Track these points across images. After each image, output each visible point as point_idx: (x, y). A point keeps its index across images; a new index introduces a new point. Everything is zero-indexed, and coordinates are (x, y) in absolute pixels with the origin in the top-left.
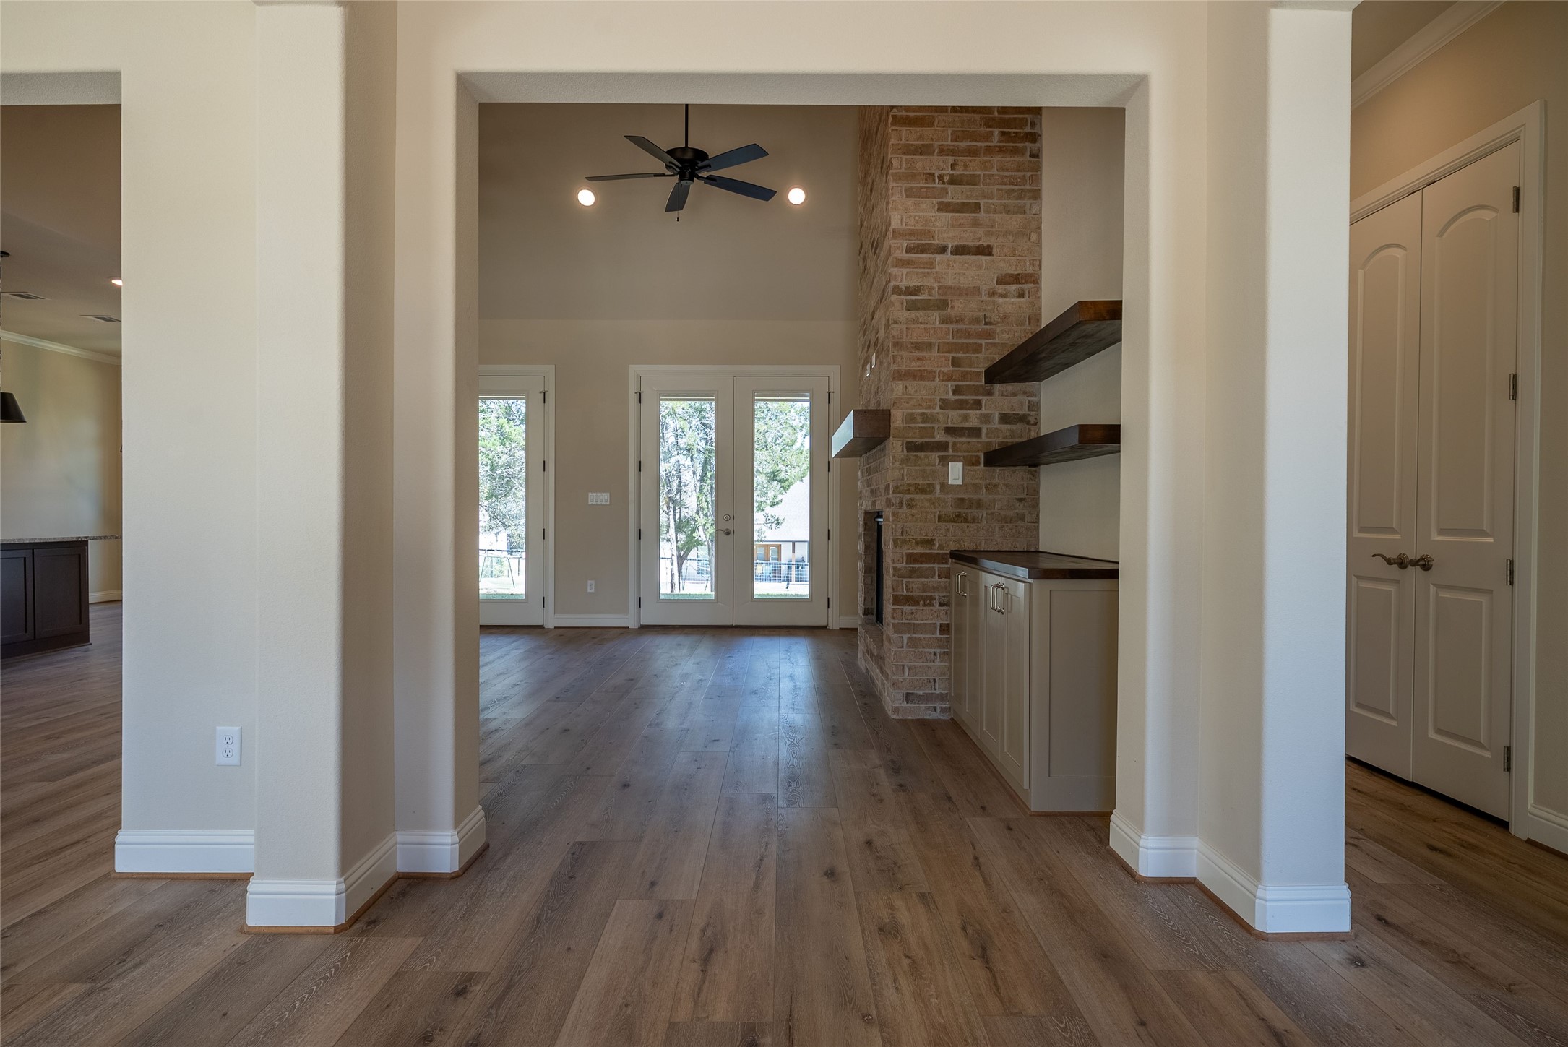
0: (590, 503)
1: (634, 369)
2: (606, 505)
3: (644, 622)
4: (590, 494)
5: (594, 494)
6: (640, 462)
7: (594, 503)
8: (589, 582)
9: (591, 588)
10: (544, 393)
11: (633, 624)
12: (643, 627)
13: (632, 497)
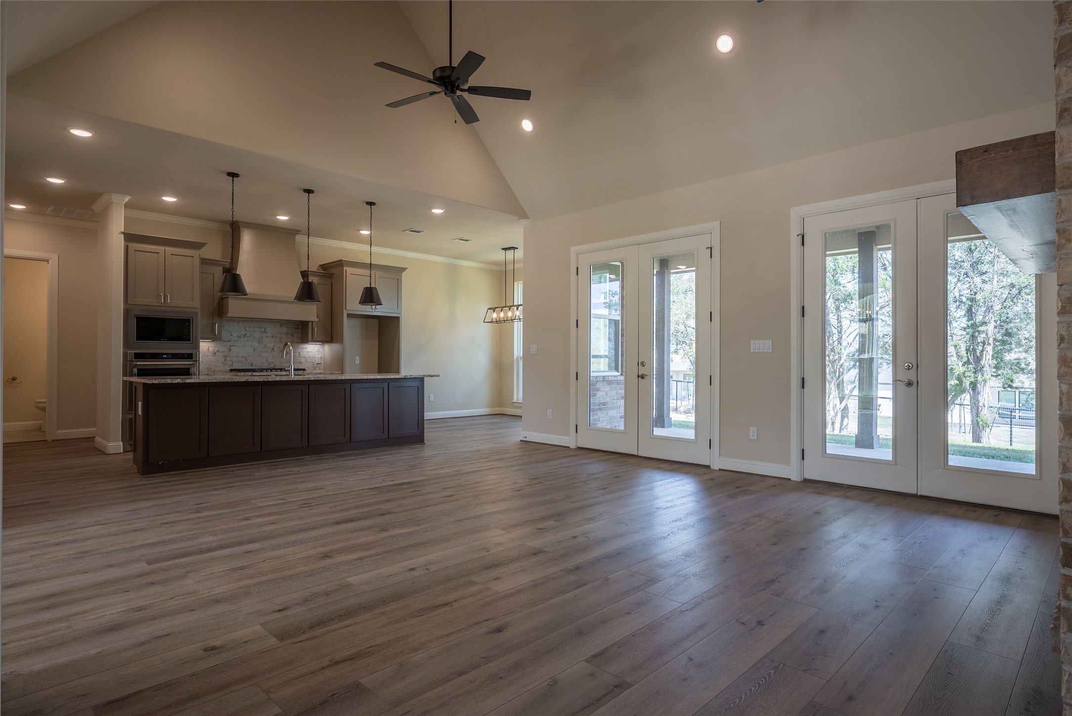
0: (752, 351)
1: (796, 212)
2: (768, 353)
3: (809, 476)
4: (752, 342)
5: (757, 342)
6: (803, 307)
7: (756, 351)
8: (751, 428)
9: (753, 433)
10: (711, 248)
11: (795, 477)
12: (806, 481)
13: (794, 344)
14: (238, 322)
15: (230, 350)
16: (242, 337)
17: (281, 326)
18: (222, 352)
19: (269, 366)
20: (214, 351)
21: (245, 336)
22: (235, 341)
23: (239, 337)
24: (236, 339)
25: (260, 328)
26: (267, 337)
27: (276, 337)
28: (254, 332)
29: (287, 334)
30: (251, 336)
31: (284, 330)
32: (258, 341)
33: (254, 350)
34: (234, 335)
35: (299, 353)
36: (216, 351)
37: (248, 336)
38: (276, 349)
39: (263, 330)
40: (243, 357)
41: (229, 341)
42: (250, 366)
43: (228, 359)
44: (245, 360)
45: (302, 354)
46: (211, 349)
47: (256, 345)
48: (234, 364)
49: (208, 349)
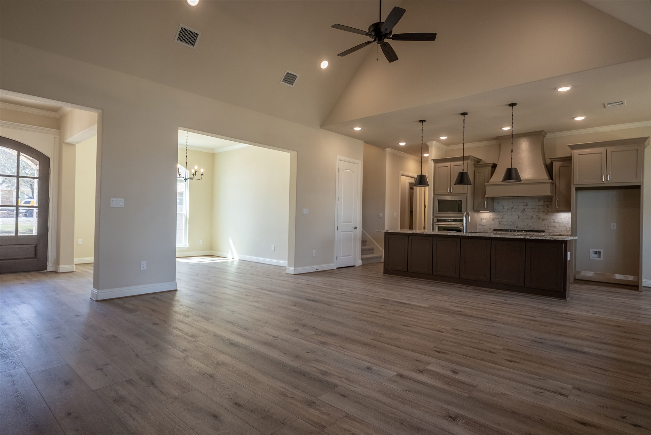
14: (508, 200)
15: (503, 217)
16: (511, 209)
17: (539, 200)
18: (498, 219)
19: (530, 228)
20: (493, 218)
21: (512, 208)
22: (506, 212)
23: (509, 209)
24: (507, 210)
25: (523, 202)
26: (528, 209)
27: (535, 209)
28: (519, 205)
29: (543, 206)
30: (516, 208)
31: (541, 203)
32: (522, 212)
33: (519, 217)
34: (506, 208)
35: (554, 220)
36: (494, 218)
37: (515, 209)
38: (534, 217)
39: (525, 204)
40: (511, 222)
41: (502, 212)
42: (516, 228)
43: (501, 223)
44: (512, 224)
45: (556, 221)
46: (491, 217)
47: (520, 214)
48: (505, 226)
49: (490, 217)
